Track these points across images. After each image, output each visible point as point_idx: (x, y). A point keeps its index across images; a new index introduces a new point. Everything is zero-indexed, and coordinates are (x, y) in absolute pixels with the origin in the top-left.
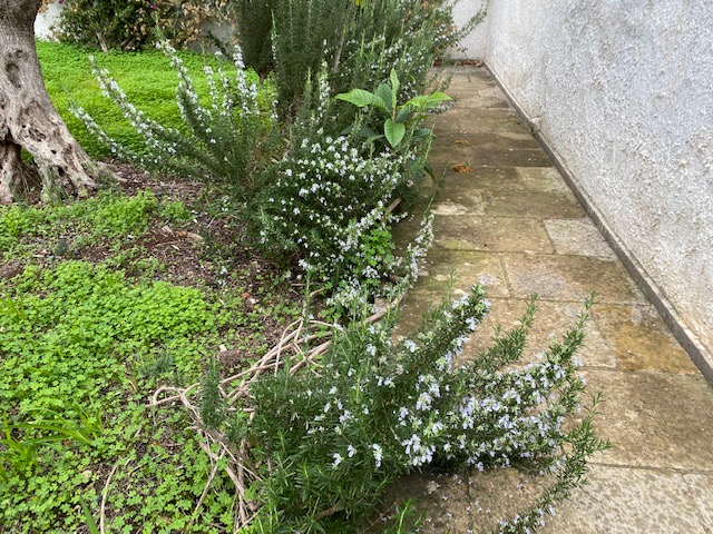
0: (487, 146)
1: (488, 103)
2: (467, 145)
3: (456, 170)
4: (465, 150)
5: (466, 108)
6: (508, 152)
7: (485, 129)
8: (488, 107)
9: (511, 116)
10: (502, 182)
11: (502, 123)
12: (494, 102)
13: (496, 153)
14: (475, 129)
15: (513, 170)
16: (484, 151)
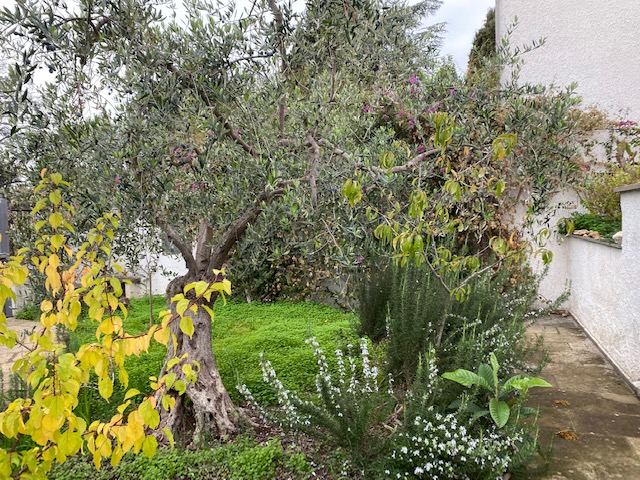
0: (590, 409)
1: (582, 358)
2: (568, 407)
3: (562, 436)
4: (567, 412)
5: (560, 363)
6: (613, 417)
7: (585, 389)
8: (582, 363)
9: (609, 374)
10: (614, 456)
11: (601, 382)
12: (588, 357)
13: (601, 418)
14: (574, 388)
15: (624, 440)
16: (588, 415)
